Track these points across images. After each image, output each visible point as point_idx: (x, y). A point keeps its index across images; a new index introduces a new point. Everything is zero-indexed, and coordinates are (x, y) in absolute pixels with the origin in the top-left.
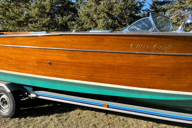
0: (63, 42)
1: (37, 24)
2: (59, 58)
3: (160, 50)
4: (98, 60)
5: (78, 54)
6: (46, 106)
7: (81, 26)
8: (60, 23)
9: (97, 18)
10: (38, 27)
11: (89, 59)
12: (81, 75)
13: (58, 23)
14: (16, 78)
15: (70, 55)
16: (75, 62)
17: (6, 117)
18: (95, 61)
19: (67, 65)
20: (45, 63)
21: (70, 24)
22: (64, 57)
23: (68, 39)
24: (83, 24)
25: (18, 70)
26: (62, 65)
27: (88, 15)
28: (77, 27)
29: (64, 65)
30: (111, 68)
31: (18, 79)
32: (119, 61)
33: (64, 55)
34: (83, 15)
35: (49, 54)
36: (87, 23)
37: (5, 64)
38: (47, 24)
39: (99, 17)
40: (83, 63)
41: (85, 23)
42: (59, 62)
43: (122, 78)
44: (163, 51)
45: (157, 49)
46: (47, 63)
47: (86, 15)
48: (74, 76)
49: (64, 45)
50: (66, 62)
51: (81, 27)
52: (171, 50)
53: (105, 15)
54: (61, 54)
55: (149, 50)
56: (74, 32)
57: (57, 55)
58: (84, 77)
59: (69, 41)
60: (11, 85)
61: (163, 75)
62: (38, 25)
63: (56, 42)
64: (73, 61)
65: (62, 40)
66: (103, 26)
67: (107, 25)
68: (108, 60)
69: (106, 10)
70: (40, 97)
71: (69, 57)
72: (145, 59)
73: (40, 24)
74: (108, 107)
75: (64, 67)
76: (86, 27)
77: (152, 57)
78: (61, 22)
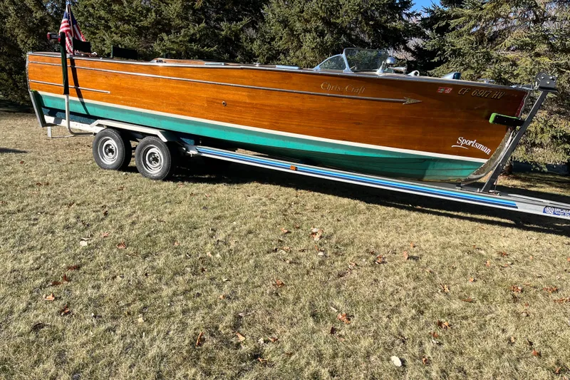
0: (243, 77)
1: (179, 35)
2: (236, 97)
3: (353, 94)
4: (284, 102)
5: (261, 92)
6: (207, 176)
7: (269, 43)
8: (223, 33)
9: (303, 29)
10: (181, 41)
11: (274, 101)
12: (263, 121)
13: (221, 35)
14: (176, 124)
15: (251, 94)
16: (256, 104)
17: (157, 179)
18: (281, 103)
19: (246, 107)
20: (218, 103)
21: (246, 39)
22: (242, 97)
23: (251, 75)
24: (273, 39)
25: (180, 112)
26: (241, 107)
27: (285, 23)
28: (260, 46)
29: (243, 107)
30: (300, 112)
31: (179, 124)
32: (309, 104)
33: (244, 93)
34: (274, 20)
35: (225, 91)
36: (281, 38)
37: (163, 103)
38: (198, 36)
39: (307, 28)
40: (266, 106)
41: (278, 38)
42: (235, 103)
43: (313, 127)
44: (357, 94)
45: (349, 93)
46: (221, 103)
47: (280, 22)
48: (255, 121)
49: (244, 80)
50: (245, 103)
51: (267, 46)
52: (364, 94)
53: (320, 24)
54: (240, 93)
55: (341, 92)
56: (257, 66)
57: (234, 94)
58: (266, 123)
59: (252, 76)
60: (167, 133)
61: (359, 124)
62: (181, 38)
63: (235, 77)
64: (254, 102)
65: (242, 74)
66: (313, 49)
67: (320, 45)
68: (297, 103)
69: (323, 15)
70: (204, 155)
71: (249, 96)
72: (338, 103)
73: (184, 36)
74: (296, 170)
75: (243, 109)
76: (279, 46)
77: (345, 101)
78: (226, 32)
